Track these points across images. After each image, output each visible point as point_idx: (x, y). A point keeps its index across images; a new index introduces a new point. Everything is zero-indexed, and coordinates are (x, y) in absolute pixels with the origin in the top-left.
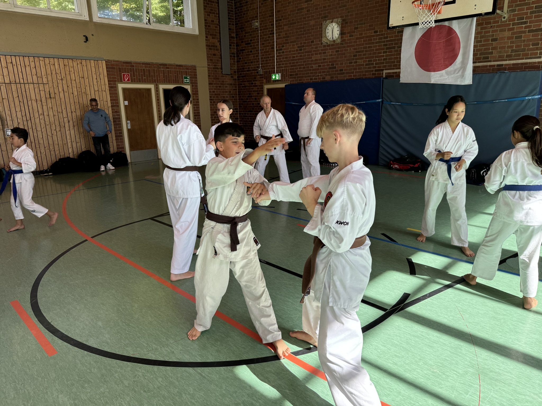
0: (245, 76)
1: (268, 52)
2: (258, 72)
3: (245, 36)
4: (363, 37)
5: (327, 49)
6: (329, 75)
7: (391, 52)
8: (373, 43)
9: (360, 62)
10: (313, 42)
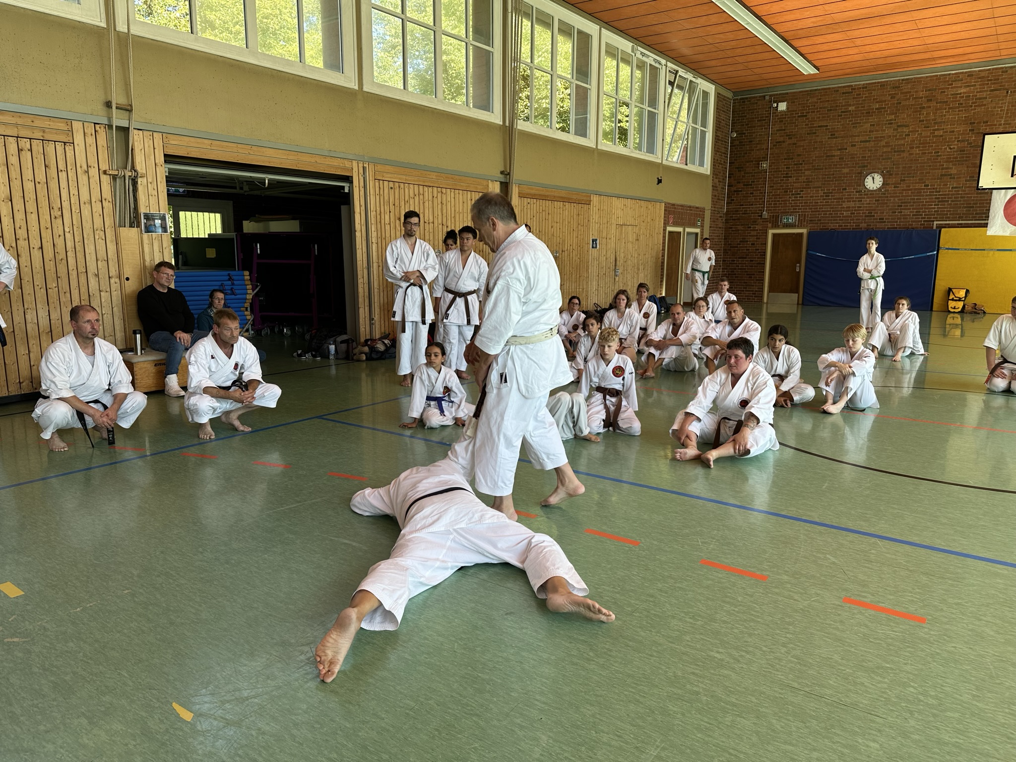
0: (738, 219)
1: (779, 195)
2: (761, 216)
3: (743, 176)
4: (911, 190)
5: (864, 198)
6: (865, 223)
7: (944, 205)
8: (923, 196)
9: (907, 212)
10: (846, 189)
